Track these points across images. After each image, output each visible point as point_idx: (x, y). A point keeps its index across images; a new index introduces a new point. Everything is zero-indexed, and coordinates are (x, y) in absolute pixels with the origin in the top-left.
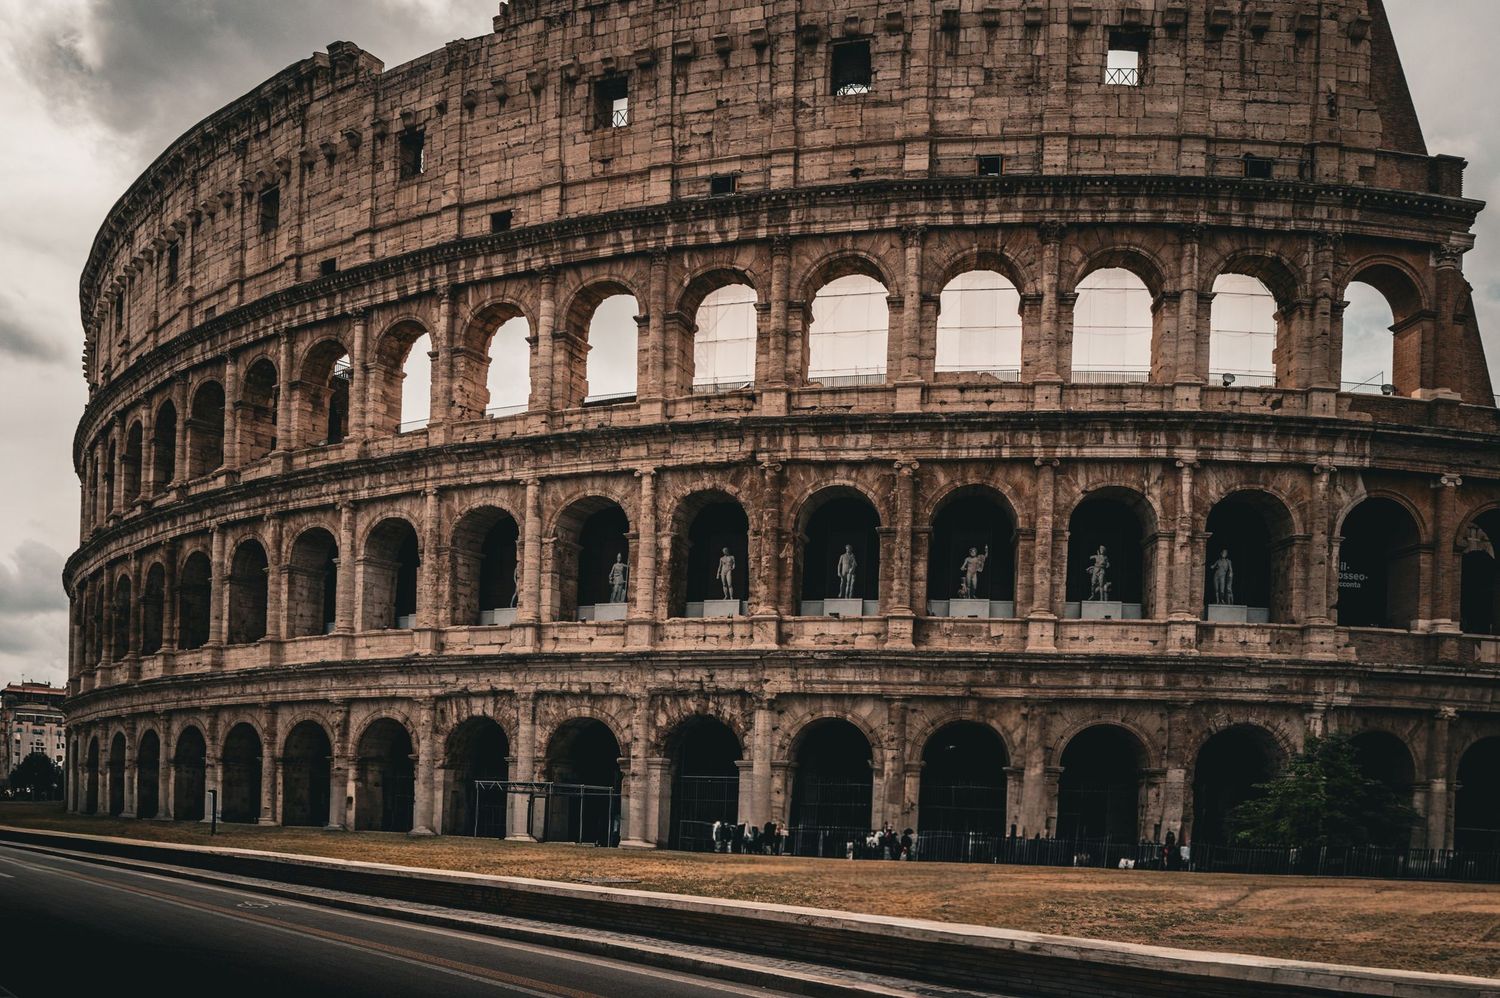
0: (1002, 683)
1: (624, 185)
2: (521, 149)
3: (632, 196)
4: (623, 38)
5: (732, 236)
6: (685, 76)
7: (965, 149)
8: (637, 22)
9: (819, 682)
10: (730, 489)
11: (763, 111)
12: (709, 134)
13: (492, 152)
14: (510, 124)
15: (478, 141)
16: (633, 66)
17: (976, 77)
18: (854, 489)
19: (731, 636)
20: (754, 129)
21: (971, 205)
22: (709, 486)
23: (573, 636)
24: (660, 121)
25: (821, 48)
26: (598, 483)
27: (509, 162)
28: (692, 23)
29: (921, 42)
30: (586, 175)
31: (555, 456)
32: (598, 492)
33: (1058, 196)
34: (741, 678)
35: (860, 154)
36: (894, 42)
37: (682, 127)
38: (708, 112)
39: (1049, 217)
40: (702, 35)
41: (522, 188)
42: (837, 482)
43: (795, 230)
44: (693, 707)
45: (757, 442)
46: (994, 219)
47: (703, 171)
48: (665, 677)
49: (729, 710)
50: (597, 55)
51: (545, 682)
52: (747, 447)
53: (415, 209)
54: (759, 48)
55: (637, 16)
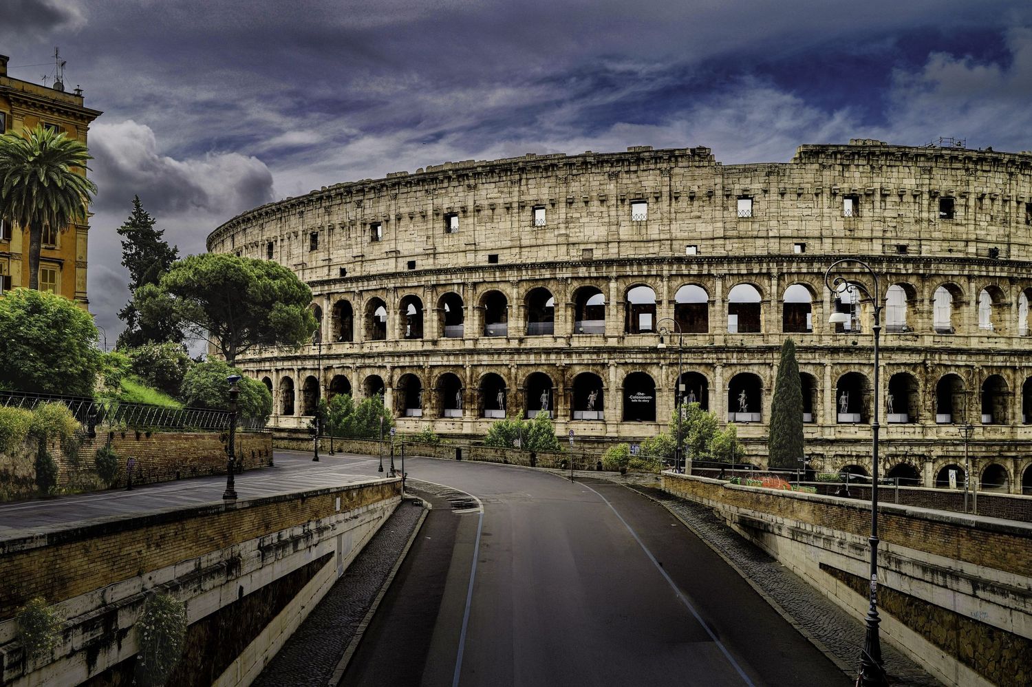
0: (1009, 451)
1: (859, 242)
2: (810, 218)
3: (863, 248)
4: (857, 180)
5: (910, 271)
6: (885, 201)
7: (985, 245)
8: (863, 175)
9: (952, 451)
10: (912, 373)
11: (916, 221)
12: (895, 227)
13: (794, 216)
14: (804, 206)
15: (787, 210)
16: (862, 193)
17: (988, 218)
18: (956, 375)
19: (914, 432)
20: (913, 228)
21: (991, 268)
22: (903, 371)
23: (848, 431)
24: (876, 219)
25: (937, 200)
26: (857, 367)
27: (804, 222)
28: (887, 180)
29: (972, 203)
30: (843, 235)
31: (841, 355)
32: (857, 371)
33: (1017, 268)
34: (922, 450)
35: (952, 243)
36: (963, 201)
37: (884, 222)
38: (895, 218)
39: (1015, 275)
40: (891, 186)
41: (811, 235)
42: (951, 372)
43: (933, 272)
44: (900, 461)
45: (926, 356)
46: (998, 274)
47: (894, 242)
48: (892, 449)
49: (914, 462)
50: (846, 185)
51: (839, 450)
52: (922, 357)
53: (750, 233)
54: (915, 196)
55: (863, 172)
